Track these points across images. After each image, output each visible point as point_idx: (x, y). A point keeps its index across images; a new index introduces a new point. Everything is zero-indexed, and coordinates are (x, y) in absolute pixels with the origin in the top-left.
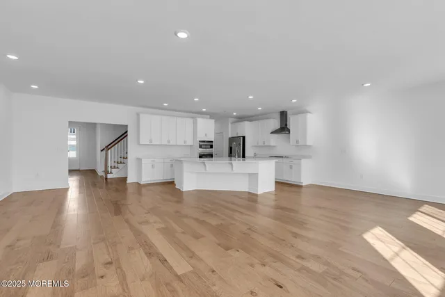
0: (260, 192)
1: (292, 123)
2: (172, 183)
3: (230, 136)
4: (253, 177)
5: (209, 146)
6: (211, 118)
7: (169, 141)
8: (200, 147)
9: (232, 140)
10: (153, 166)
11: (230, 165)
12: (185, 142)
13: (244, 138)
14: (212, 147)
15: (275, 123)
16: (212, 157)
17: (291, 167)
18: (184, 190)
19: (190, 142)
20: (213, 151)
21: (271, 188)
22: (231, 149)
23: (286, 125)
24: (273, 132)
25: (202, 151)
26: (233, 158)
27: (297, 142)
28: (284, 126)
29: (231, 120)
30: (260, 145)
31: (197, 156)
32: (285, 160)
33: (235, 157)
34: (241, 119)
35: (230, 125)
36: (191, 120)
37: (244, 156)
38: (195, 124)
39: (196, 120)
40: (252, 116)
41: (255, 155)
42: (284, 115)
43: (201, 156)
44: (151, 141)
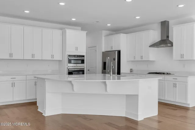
0: (140, 118)
1: (175, 34)
2: (34, 104)
3: (104, 50)
4: (132, 99)
5: (80, 62)
6: (82, 30)
7: (33, 55)
8: (70, 61)
9: (105, 54)
10: (13, 85)
11: (103, 86)
12: (52, 56)
13: (119, 52)
14: (83, 62)
15: (155, 35)
16: (83, 73)
17: (175, 85)
18: (46, 115)
19: (58, 57)
20: (84, 66)
21: (154, 112)
22: (104, 64)
23: (168, 37)
24: (154, 45)
25: (72, 66)
26: (107, 75)
27: (182, 56)
28: (165, 38)
29: (104, 33)
30: (137, 59)
31: (66, 72)
32: (167, 77)
33: (109, 73)
34: (116, 31)
35: (103, 38)
36: (60, 32)
37: (119, 73)
38: (64, 35)
39: (65, 32)
40: (129, 28)
41: (131, 71)
42: (165, 26)
43: (70, 73)
44: (11, 55)
